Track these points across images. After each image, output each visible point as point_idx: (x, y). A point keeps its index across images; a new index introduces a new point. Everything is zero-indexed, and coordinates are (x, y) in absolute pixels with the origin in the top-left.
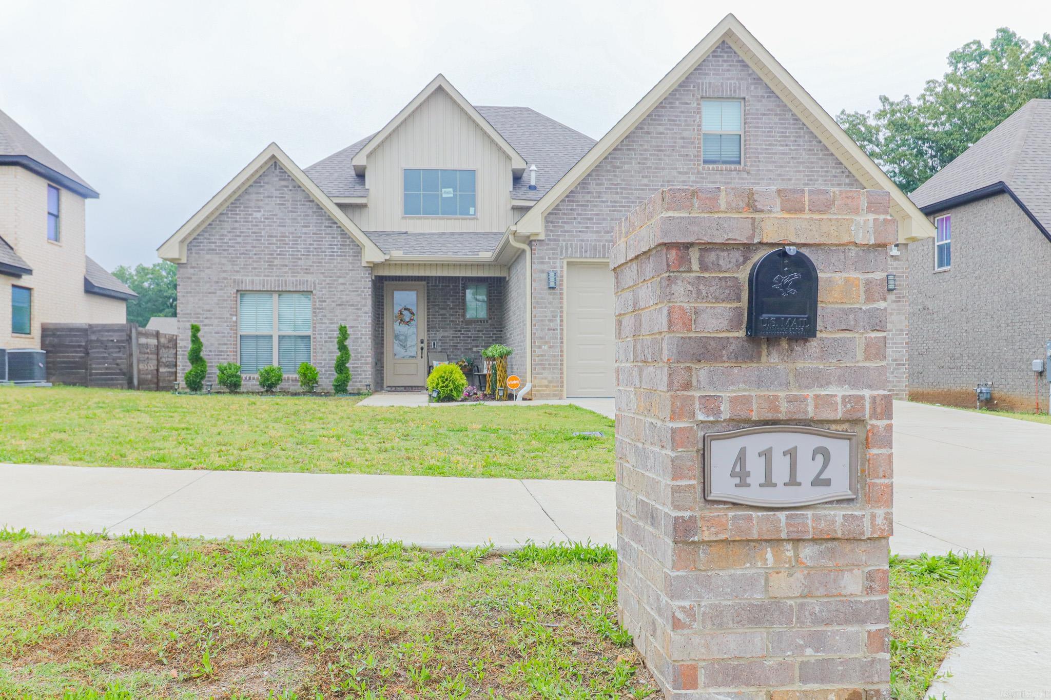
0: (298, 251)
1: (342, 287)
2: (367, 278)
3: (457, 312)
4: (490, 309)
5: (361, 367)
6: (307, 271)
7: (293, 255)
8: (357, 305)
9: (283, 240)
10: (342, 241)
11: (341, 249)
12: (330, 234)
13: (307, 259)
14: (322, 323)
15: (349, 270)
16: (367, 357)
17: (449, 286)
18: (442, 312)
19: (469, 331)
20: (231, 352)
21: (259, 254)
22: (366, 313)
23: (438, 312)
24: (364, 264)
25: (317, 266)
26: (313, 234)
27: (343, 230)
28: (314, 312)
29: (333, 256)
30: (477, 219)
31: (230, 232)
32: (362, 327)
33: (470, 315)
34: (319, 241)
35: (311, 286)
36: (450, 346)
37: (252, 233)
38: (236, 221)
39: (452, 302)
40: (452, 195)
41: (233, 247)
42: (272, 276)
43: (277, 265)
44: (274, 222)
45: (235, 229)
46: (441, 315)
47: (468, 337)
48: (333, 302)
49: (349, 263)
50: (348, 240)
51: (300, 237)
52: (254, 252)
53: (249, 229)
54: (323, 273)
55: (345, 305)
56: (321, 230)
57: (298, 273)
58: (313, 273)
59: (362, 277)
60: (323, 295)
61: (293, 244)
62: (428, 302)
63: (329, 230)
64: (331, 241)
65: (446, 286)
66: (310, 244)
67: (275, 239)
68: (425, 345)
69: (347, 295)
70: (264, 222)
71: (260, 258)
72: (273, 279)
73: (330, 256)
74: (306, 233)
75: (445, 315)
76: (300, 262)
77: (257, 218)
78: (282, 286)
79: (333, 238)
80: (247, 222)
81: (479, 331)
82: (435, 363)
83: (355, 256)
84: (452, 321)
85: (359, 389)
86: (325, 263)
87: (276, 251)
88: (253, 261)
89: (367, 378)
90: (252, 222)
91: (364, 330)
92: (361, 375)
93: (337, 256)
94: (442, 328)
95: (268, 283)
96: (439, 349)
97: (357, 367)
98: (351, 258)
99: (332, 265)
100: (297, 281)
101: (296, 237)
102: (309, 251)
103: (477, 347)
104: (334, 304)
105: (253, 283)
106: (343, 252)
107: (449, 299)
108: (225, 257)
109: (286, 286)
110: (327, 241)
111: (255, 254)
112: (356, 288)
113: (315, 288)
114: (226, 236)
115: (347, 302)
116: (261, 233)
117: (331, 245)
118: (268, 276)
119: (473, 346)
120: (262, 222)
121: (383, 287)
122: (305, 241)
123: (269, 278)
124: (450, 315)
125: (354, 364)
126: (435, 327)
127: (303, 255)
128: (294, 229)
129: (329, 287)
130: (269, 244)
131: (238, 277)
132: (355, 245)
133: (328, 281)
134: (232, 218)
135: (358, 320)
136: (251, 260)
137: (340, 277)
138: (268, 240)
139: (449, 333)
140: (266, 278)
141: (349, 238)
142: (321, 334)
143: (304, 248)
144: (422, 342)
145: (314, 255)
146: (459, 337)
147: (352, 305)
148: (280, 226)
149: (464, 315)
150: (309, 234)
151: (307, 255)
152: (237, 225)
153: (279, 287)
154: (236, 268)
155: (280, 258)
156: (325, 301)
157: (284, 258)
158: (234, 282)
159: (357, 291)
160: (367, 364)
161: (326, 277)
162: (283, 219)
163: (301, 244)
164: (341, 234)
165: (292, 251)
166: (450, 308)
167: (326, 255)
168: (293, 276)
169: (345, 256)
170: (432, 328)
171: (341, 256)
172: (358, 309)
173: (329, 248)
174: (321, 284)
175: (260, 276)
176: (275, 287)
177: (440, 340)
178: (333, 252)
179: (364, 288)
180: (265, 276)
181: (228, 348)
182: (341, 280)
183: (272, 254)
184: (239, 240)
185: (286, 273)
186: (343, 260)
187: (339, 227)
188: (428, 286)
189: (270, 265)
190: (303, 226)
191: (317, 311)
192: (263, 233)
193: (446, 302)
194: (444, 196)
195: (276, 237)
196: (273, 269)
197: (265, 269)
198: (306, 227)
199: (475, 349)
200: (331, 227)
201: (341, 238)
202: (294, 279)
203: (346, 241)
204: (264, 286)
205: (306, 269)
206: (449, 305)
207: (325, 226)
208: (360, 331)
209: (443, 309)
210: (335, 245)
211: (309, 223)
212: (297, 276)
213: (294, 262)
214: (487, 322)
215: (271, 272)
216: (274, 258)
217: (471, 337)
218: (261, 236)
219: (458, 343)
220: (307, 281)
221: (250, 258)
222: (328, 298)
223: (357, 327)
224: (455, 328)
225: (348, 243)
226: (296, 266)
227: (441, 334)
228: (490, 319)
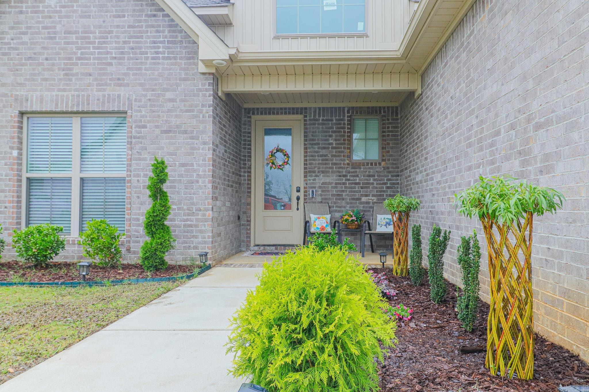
0: (108, 53)
1: (170, 105)
2: (207, 90)
3: (342, 152)
4: (383, 148)
5: (196, 226)
6: (120, 82)
7: (99, 58)
8: (192, 132)
9: (85, 38)
10: (171, 37)
11: (168, 48)
12: (153, 26)
13: (120, 64)
14: (140, 159)
15: (180, 79)
16: (207, 210)
17: (332, 120)
18: (323, 152)
19: (357, 176)
20: (10, 202)
21: (51, 59)
22: (205, 143)
23: (317, 152)
24: (202, 68)
25: (134, 74)
26: (129, 27)
27: (172, 20)
28: (130, 143)
29: (158, 58)
30: (367, 36)
31: (12, 28)
32: (199, 165)
33: (358, 156)
34: (137, 37)
35: (124, 104)
36: (333, 195)
37: (43, 28)
38: (21, 12)
39: (336, 140)
40: (335, 8)
41: (16, 49)
42: (70, 90)
43: (76, 74)
44: (74, 12)
45: (19, 23)
46: (322, 156)
47: (356, 184)
48: (157, 127)
49: (181, 69)
50: (179, 35)
51: (111, 32)
52: (45, 56)
53: (39, 22)
54: (141, 85)
55: (175, 132)
56: (140, 21)
57: (106, 84)
58: (128, 85)
59: (200, 90)
60: (142, 116)
61: (99, 43)
62: (305, 140)
63: (152, 21)
64: (154, 37)
65: (327, 120)
66: (125, 42)
67: (74, 36)
68: (301, 194)
69: (176, 116)
70: (60, 12)
71: (53, 64)
72: (70, 94)
73: (153, 58)
74: (118, 26)
75: (325, 156)
76: (110, 69)
77: (50, 6)
78: (83, 104)
79: (158, 31)
80: (36, 12)
81: (369, 176)
82: (313, 217)
83: (189, 58)
84: (336, 164)
85: (193, 259)
86: (146, 69)
87: (75, 53)
88: (44, 70)
89: (205, 242)
90: (43, 12)
91: (201, 169)
92: (196, 237)
93: (163, 58)
94: (323, 172)
95: (62, 101)
96: (319, 199)
97: (191, 226)
98: (183, 62)
99: (156, 73)
100: (104, 96)
101: (105, 32)
102: (122, 53)
103: (366, 196)
104: (158, 131)
105: (41, 101)
106: (173, 53)
107: (331, 136)
108: (5, 64)
109: (88, 104)
110: (148, 37)
111: (47, 59)
112: (191, 106)
113: (131, 107)
114: (7, 33)
115: (178, 126)
116: (55, 27)
117: (154, 42)
118: (64, 90)
119: (362, 195)
120: (56, 12)
121: (250, 122)
122: (118, 37)
123: (65, 94)
124: (332, 156)
125: (187, 220)
126: (314, 172)
127: (115, 58)
128: (101, 20)
129: (151, 106)
130: (65, 43)
131: (22, 93)
132: (189, 42)
133: (149, 94)
134: (16, 7)
135: (193, 154)
136: (40, 68)
137: (168, 90)
138: (65, 38)
139: (332, 179)
140: (60, 93)
141: (181, 31)
142: (138, 176)
143: (116, 48)
144: (298, 191)
145: (129, 59)
146: (344, 184)
147: (185, 132)
148: (81, 17)
149: (350, 157)
150: (124, 27)
151: (121, 58)
152: (22, 17)
153: (78, 105)
154: (20, 80)
155: (82, 64)
156: (145, 127)
157: (87, 64)
158: (16, 99)
159: (193, 111)
160: (206, 221)
161: (147, 90)
162: (86, 6)
163: (111, 43)
164: (170, 26)
165: (99, 53)
166: (333, 148)
167: (147, 58)
168: (98, 90)
169: (175, 58)
170: (310, 172)
171: (169, 58)
172: (192, 138)
173: (151, 48)
174: (140, 101)
175: (53, 90)
176: (73, 105)
177: (320, 187)
178: (157, 53)
179: (203, 105)
180: (59, 90)
181: (6, 197)
182: (169, 95)
183: (70, 59)
184: (25, 38)
185: (89, 85)
186: (172, 64)
187: (168, 15)
188: (305, 120)
189: (66, 75)
190: (115, 17)
191: (134, 140)
192: (59, 28)
193: (328, 140)
194: (326, 9)
195: (76, 32)
196: (70, 80)
197: (60, 79)
198: (119, 16)
199: (364, 199)
200: (155, 16)
201: (169, 32)
202: (101, 93)
203: (176, 37)
204: (57, 105)
205: (119, 79)
206: (332, 144)
207: (147, 15)
208: (195, 171)
209: (324, 148)
210: (161, 42)
211: (123, 11)
212: (104, 90)
213: (101, 69)
214: (380, 164)
215: (68, 85)
216: (73, 64)
217: (359, 184)
218: (55, 33)
219: (343, 191)
220: (119, 96)
221: (39, 64)
222: (149, 122)
223: (192, 165)
224: (339, 172)
225: (179, 39)
226: (104, 74)
227: (322, 179)
228: (383, 160)
